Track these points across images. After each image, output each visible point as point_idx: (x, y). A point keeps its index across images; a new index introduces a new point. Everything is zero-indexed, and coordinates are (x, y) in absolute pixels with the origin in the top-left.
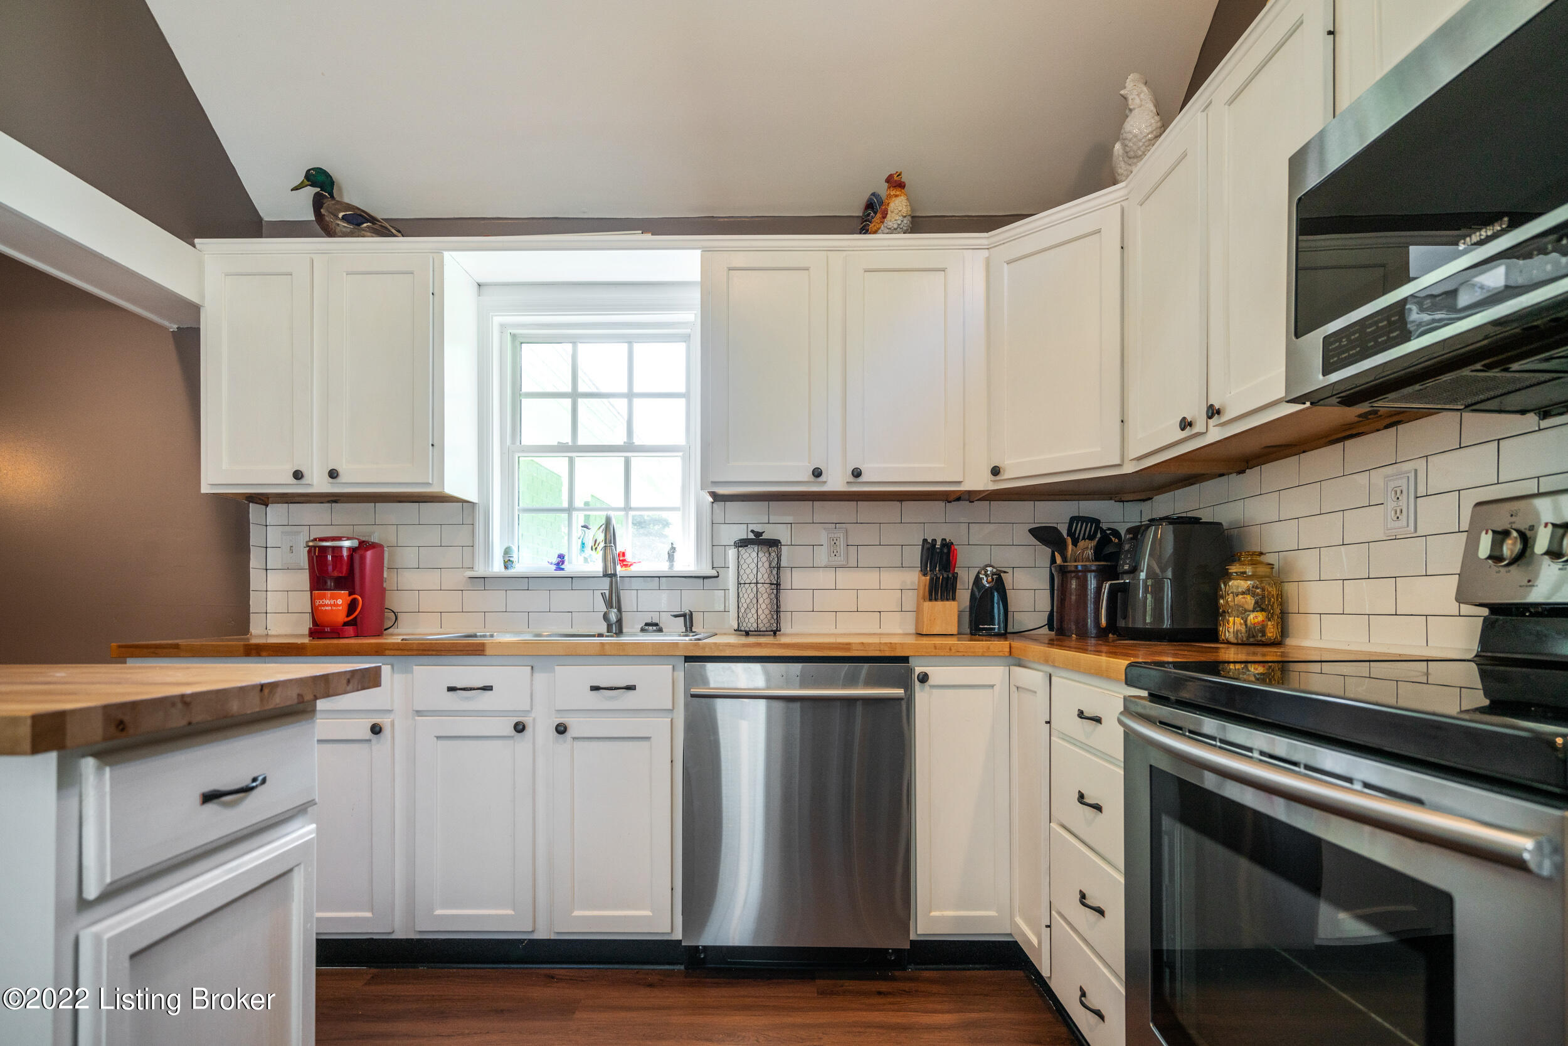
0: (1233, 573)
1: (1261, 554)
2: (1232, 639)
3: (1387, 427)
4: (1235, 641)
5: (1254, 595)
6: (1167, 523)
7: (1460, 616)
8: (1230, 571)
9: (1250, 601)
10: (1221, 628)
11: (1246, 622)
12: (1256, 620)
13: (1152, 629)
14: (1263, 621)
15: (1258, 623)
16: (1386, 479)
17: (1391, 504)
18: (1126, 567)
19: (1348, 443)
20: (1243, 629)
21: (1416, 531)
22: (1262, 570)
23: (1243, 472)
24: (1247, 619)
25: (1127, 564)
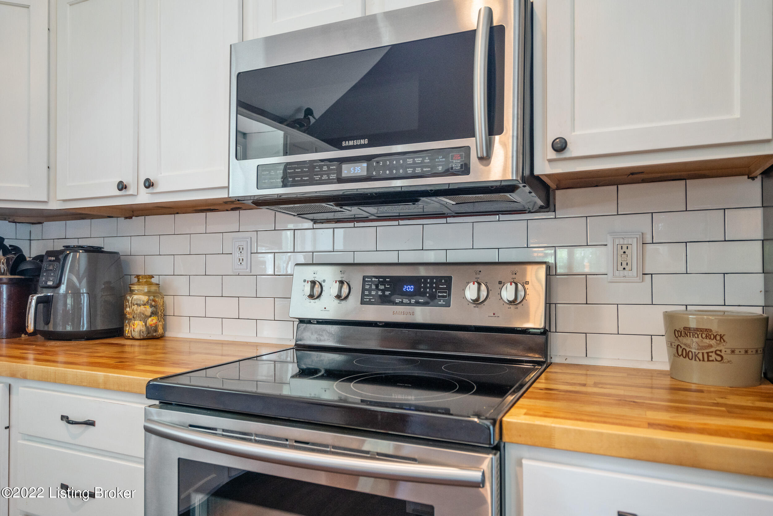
0: (135, 290)
1: (152, 277)
2: (136, 335)
3: (233, 209)
4: (139, 338)
5: (151, 306)
6: (84, 251)
7: (275, 320)
8: (132, 288)
9: (148, 310)
10: (127, 329)
11: (146, 325)
12: (152, 323)
13: (72, 331)
14: (156, 323)
15: (154, 324)
16: (234, 240)
17: (237, 255)
18: (50, 283)
19: (209, 214)
20: (144, 329)
21: (251, 272)
22: (153, 288)
23: (130, 218)
24: (147, 321)
25: (51, 281)
